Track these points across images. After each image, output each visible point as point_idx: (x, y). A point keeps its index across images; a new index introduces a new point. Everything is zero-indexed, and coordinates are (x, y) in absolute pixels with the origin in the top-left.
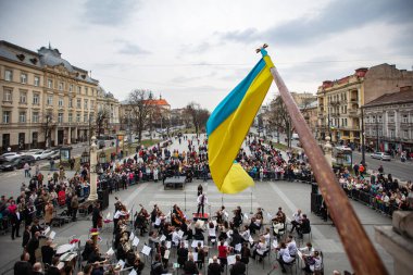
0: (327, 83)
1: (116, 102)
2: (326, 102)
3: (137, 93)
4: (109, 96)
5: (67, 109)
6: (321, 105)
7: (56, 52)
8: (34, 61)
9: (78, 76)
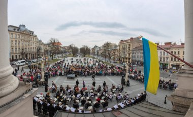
0: (122, 41)
1: (42, 43)
2: (121, 47)
3: (52, 39)
4: (40, 41)
5: (28, 46)
6: (120, 48)
7: (24, 26)
8: (18, 30)
9: (31, 34)
